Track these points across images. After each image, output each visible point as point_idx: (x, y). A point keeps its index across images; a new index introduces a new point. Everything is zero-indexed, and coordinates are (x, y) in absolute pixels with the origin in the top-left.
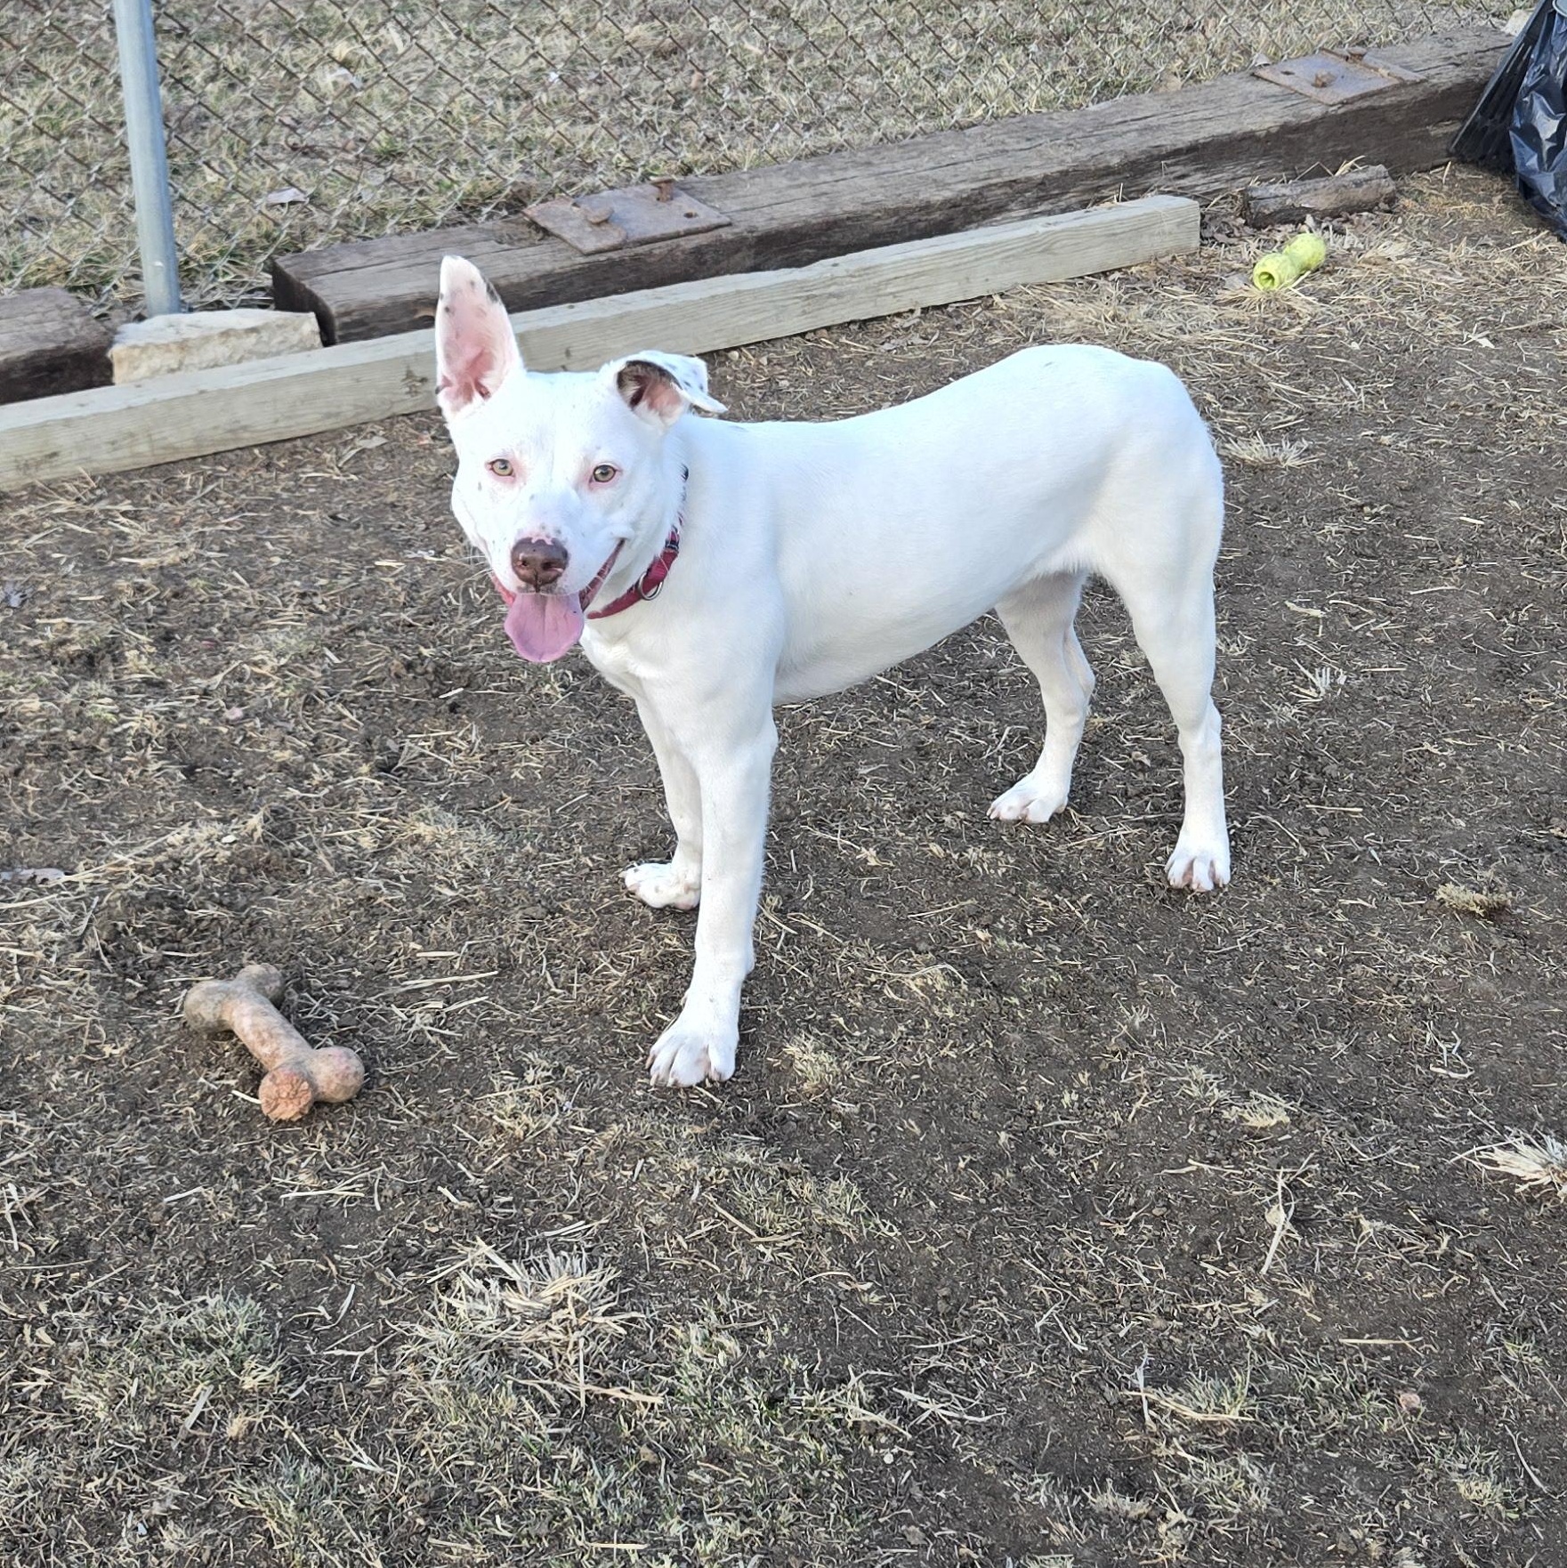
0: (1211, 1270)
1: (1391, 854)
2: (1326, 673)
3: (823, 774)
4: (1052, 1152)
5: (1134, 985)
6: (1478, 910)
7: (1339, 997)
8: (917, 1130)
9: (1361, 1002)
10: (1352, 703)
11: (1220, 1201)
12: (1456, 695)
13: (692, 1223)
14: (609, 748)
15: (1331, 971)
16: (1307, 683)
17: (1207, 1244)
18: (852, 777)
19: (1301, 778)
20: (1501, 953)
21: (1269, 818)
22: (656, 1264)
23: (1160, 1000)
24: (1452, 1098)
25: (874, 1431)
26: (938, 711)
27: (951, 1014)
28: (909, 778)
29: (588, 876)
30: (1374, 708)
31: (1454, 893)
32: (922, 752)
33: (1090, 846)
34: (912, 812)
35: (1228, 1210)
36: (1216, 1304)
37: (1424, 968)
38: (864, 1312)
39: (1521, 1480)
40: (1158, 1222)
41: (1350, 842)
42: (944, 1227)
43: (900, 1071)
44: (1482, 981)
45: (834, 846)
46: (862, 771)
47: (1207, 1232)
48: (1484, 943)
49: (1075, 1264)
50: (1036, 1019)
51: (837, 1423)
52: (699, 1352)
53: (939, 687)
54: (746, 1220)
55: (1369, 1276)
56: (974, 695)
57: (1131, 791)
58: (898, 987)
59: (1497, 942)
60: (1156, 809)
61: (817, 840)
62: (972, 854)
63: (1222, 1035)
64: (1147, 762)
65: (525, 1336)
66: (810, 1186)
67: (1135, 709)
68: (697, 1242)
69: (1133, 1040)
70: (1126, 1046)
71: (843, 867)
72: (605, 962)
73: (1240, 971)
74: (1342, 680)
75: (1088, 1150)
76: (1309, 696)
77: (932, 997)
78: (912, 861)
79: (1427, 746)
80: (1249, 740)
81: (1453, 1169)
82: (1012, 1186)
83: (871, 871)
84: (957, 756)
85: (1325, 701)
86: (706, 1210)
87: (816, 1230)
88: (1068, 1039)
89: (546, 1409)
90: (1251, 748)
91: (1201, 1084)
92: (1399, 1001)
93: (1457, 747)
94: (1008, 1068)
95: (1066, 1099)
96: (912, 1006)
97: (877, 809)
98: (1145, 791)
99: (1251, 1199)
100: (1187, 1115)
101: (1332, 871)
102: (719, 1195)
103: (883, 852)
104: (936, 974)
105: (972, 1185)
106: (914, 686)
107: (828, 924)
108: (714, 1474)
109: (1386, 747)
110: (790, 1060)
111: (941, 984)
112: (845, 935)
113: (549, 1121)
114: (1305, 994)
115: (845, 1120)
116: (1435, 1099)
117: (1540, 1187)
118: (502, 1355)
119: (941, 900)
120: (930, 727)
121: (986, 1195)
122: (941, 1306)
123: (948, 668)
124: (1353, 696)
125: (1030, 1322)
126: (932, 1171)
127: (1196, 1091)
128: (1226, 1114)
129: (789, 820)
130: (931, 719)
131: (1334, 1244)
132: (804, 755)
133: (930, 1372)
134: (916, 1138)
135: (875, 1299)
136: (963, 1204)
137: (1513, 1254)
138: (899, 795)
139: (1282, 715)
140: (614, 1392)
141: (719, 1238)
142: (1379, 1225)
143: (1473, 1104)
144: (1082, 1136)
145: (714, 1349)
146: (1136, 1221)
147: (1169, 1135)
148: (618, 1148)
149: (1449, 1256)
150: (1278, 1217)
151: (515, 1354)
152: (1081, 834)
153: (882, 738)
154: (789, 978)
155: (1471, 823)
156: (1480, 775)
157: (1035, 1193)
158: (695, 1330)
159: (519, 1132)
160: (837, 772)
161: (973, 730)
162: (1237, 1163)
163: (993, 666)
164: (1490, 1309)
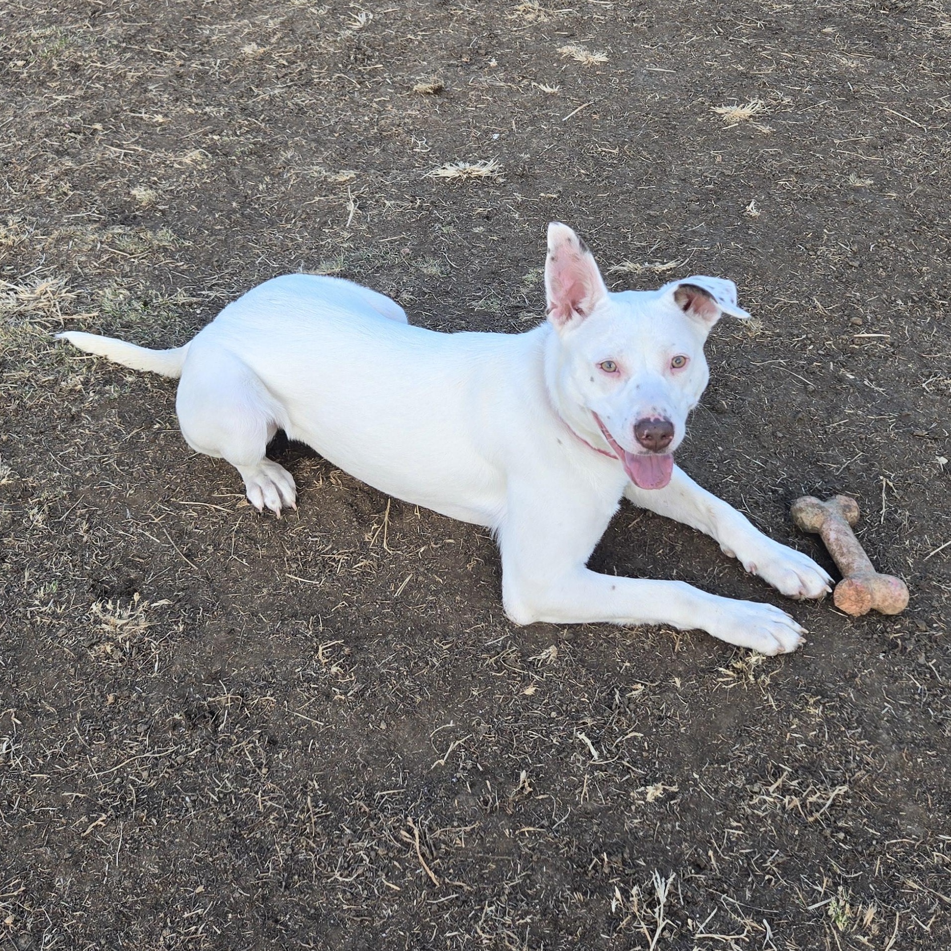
0: (327, 231)
1: (395, 79)
2: (364, 15)
3: (132, 92)
4: (257, 206)
5: (286, 144)
6: (431, 91)
7: (376, 133)
8: (196, 209)
9: (385, 134)
10: (376, 25)
11: (329, 208)
12: (422, 16)
13: (99, 257)
14: (20, 99)
15: (372, 125)
16: (355, 20)
17: (326, 223)
18: (146, 91)
19: (355, 58)
20: (441, 105)
21: (343, 75)
22: (86, 274)
23: (297, 146)
24: (423, 158)
25: (191, 305)
26: (184, 59)
27: (205, 167)
28: (174, 87)
29: (21, 149)
30: (386, 26)
31: (420, 87)
32: (179, 76)
33: (263, 99)
34: (177, 100)
35: (331, 210)
36: (329, 240)
37: (410, 116)
38: (182, 272)
39: (448, 267)
40: (303, 220)
41: (379, 79)
42: (212, 238)
43: (185, 191)
44: (434, 117)
45: (141, 118)
46: (150, 88)
47: (324, 219)
48: (434, 104)
49: (271, 240)
50: (245, 163)
51: (175, 305)
52: (111, 297)
53: (183, 49)
54: (123, 251)
55: (389, 218)
56: (201, 50)
57: (280, 76)
58: (180, 163)
59: (439, 102)
60: (292, 81)
61: (133, 117)
62: (207, 109)
63: (326, 154)
64: (286, 64)
65: (30, 307)
66: (150, 234)
67: (278, 43)
68: (104, 263)
69: (288, 162)
70: (284, 165)
71: (147, 125)
72: (38, 178)
73: (332, 132)
74: (371, 17)
75: (272, 202)
76: (356, 26)
77: (196, 163)
78: (180, 116)
79: (409, 36)
80: (331, 47)
81: (423, 181)
82: (241, 220)
83: (160, 124)
84: (196, 75)
85: (364, 26)
86: (106, 251)
87: (155, 248)
88: (260, 168)
89: (46, 328)
90: (332, 50)
91: (317, 171)
92: (400, 130)
93: (423, 35)
94: (234, 182)
95: (261, 188)
96: (188, 168)
97: (160, 101)
98: (286, 75)
99: (342, 204)
100: (313, 183)
101: (371, 91)
102: (110, 245)
103: (166, 116)
104: (196, 154)
105: (223, 222)
106: (172, 50)
107: (143, 147)
108: (125, 332)
109: (392, 40)
110: (134, 197)
111: (199, 158)
112: (153, 149)
113: (24, 237)
114: (361, 135)
115: (163, 212)
116: (416, 160)
117: (455, 178)
118: (21, 315)
119: (196, 129)
120: (181, 65)
121: (229, 225)
122: (215, 263)
123: (187, 41)
124: (376, 22)
125: (254, 262)
126: (204, 221)
127: (316, 175)
128: (329, 180)
129: (118, 112)
130: (182, 62)
131: (375, 212)
132: (121, 86)
133: (214, 285)
134: (196, 212)
135: (185, 267)
136: (220, 230)
137: (446, 202)
138: (170, 94)
139: (345, 34)
140: (74, 316)
141: (113, 260)
142: (393, 202)
143: (431, 159)
144: (269, 199)
145: (116, 295)
146: (295, 222)
147: (307, 191)
148: (58, 241)
149: (420, 206)
150: (351, 207)
151: (28, 314)
152: (258, 95)
153: (159, 73)
154: (129, 170)
155: (429, 63)
156: (433, 44)
157: (251, 222)
158: (107, 291)
159: (10, 243)
160: (138, 90)
161: (202, 64)
162: (335, 194)
163: (208, 37)
164: (437, 220)
